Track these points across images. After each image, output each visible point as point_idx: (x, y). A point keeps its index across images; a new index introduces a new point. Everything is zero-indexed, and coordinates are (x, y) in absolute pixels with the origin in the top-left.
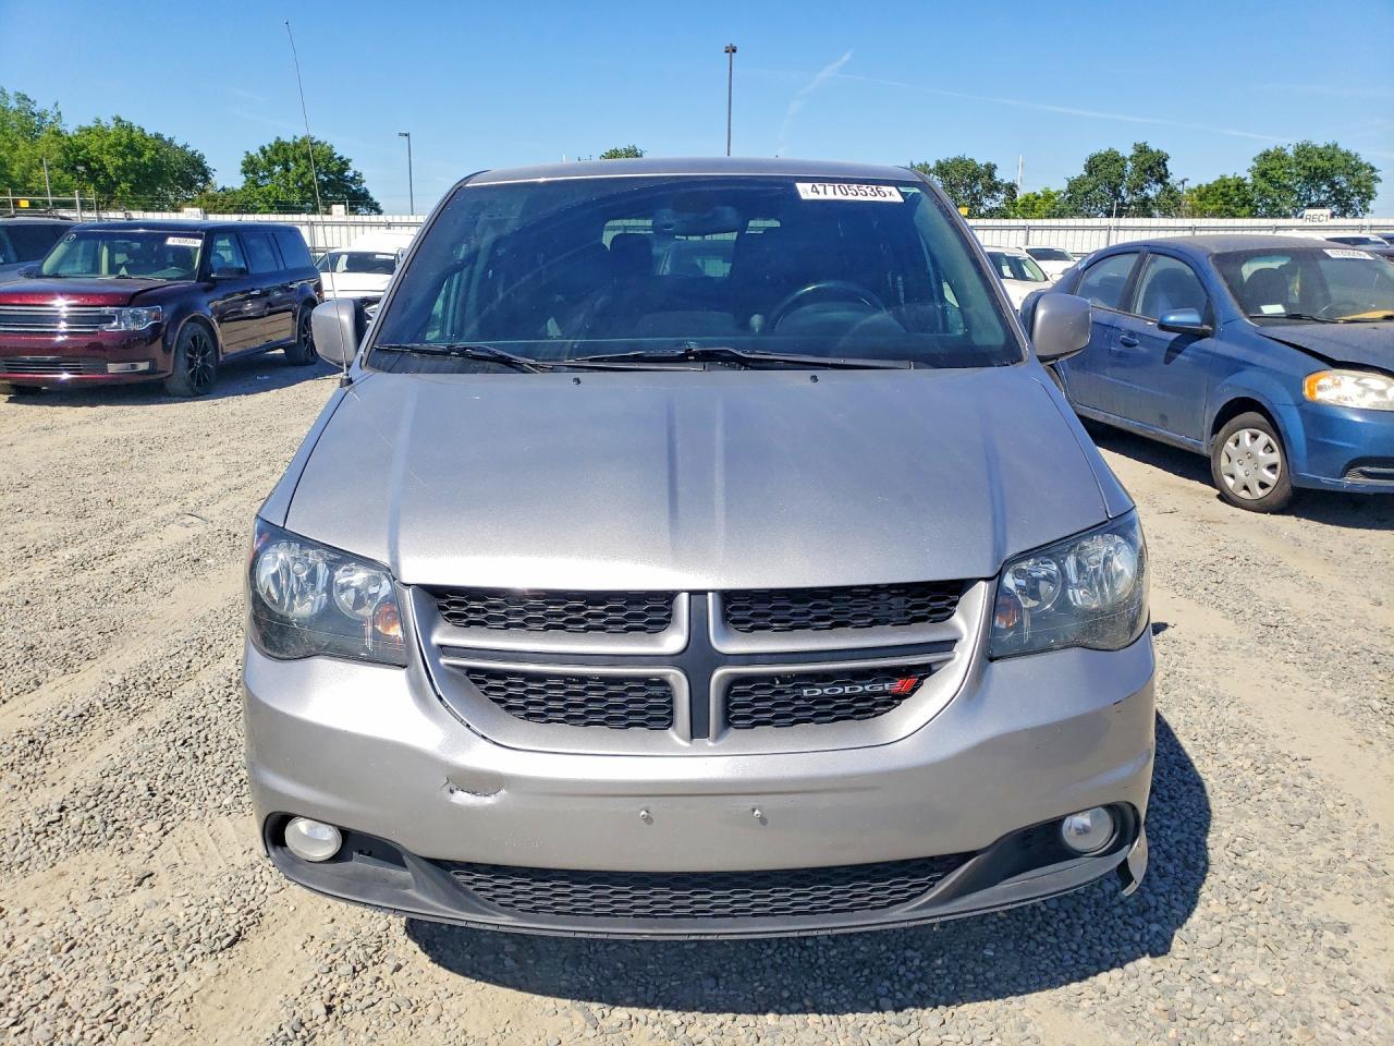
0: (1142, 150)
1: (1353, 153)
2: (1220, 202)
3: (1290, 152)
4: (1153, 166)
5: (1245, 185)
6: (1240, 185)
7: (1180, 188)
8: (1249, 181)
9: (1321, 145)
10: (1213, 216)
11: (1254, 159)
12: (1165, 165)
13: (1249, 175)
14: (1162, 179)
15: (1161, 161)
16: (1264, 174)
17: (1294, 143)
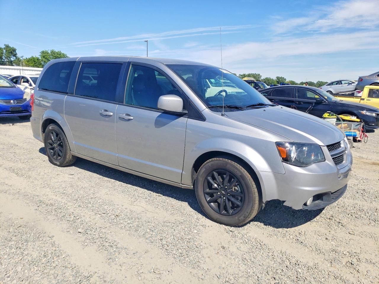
0: (7, 47)
1: (65, 54)
2: (33, 63)
3: (49, 52)
4: (12, 52)
5: (39, 59)
6: (38, 59)
7: (21, 58)
8: (40, 58)
9: (57, 51)
10: (32, 67)
11: (40, 53)
12: (15, 52)
13: (40, 57)
14: (15, 55)
15: (14, 50)
16: (44, 57)
17: (50, 50)
